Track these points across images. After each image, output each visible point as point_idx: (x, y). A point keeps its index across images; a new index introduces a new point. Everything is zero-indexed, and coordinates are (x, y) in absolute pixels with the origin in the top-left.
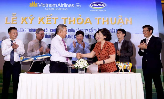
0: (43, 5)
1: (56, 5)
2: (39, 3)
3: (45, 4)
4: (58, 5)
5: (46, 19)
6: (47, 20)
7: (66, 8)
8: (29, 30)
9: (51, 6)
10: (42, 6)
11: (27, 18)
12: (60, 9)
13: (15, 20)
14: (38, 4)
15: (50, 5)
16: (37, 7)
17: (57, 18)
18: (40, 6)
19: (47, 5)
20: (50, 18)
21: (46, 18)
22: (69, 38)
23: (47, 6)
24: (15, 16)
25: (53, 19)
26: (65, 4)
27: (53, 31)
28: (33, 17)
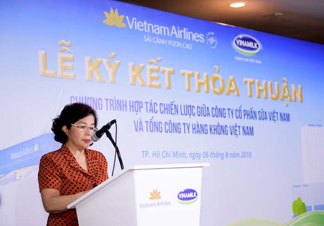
0: (138, 26)
1: (166, 29)
2: (127, 17)
3: (143, 22)
4: (172, 32)
5: (148, 71)
6: (151, 74)
7: (188, 42)
8: (109, 101)
9: (157, 31)
10: (136, 28)
11: (102, 62)
12: (176, 44)
13: (69, 65)
14: (125, 20)
15: (154, 28)
16: (124, 28)
17: (171, 69)
18: (131, 27)
19: (147, 25)
20: (156, 67)
21: (149, 67)
22: (199, 131)
23: (147, 30)
24: (69, 53)
25: (163, 72)
26: (186, 31)
27: (165, 109)
28: (117, 62)
